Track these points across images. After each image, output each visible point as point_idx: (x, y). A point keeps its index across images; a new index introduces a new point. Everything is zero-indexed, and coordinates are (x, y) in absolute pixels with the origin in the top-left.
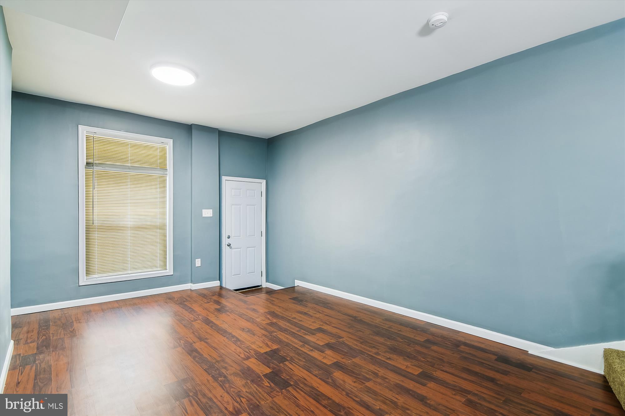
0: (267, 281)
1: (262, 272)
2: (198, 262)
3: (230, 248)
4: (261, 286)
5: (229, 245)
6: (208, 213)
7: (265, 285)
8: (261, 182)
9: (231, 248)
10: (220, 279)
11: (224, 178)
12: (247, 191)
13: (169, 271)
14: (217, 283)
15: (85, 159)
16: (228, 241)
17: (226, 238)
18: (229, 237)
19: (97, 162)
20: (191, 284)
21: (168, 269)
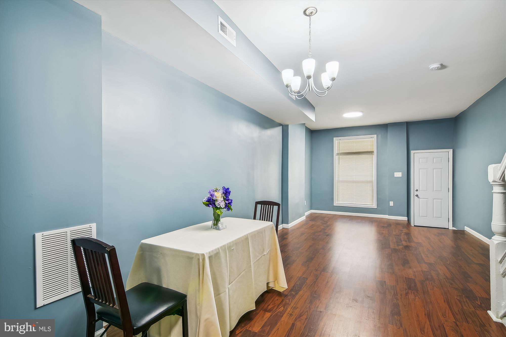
0: (453, 226)
1: (449, 218)
2: (391, 204)
4: (448, 228)
5: (417, 196)
6: (398, 175)
7: (452, 228)
8: (448, 151)
9: (419, 198)
10: (408, 215)
11: (412, 152)
12: (434, 159)
13: (374, 206)
14: (405, 218)
15: (336, 151)
16: (416, 193)
17: (415, 191)
18: (417, 191)
19: (341, 152)
20: (388, 215)
21: (374, 205)
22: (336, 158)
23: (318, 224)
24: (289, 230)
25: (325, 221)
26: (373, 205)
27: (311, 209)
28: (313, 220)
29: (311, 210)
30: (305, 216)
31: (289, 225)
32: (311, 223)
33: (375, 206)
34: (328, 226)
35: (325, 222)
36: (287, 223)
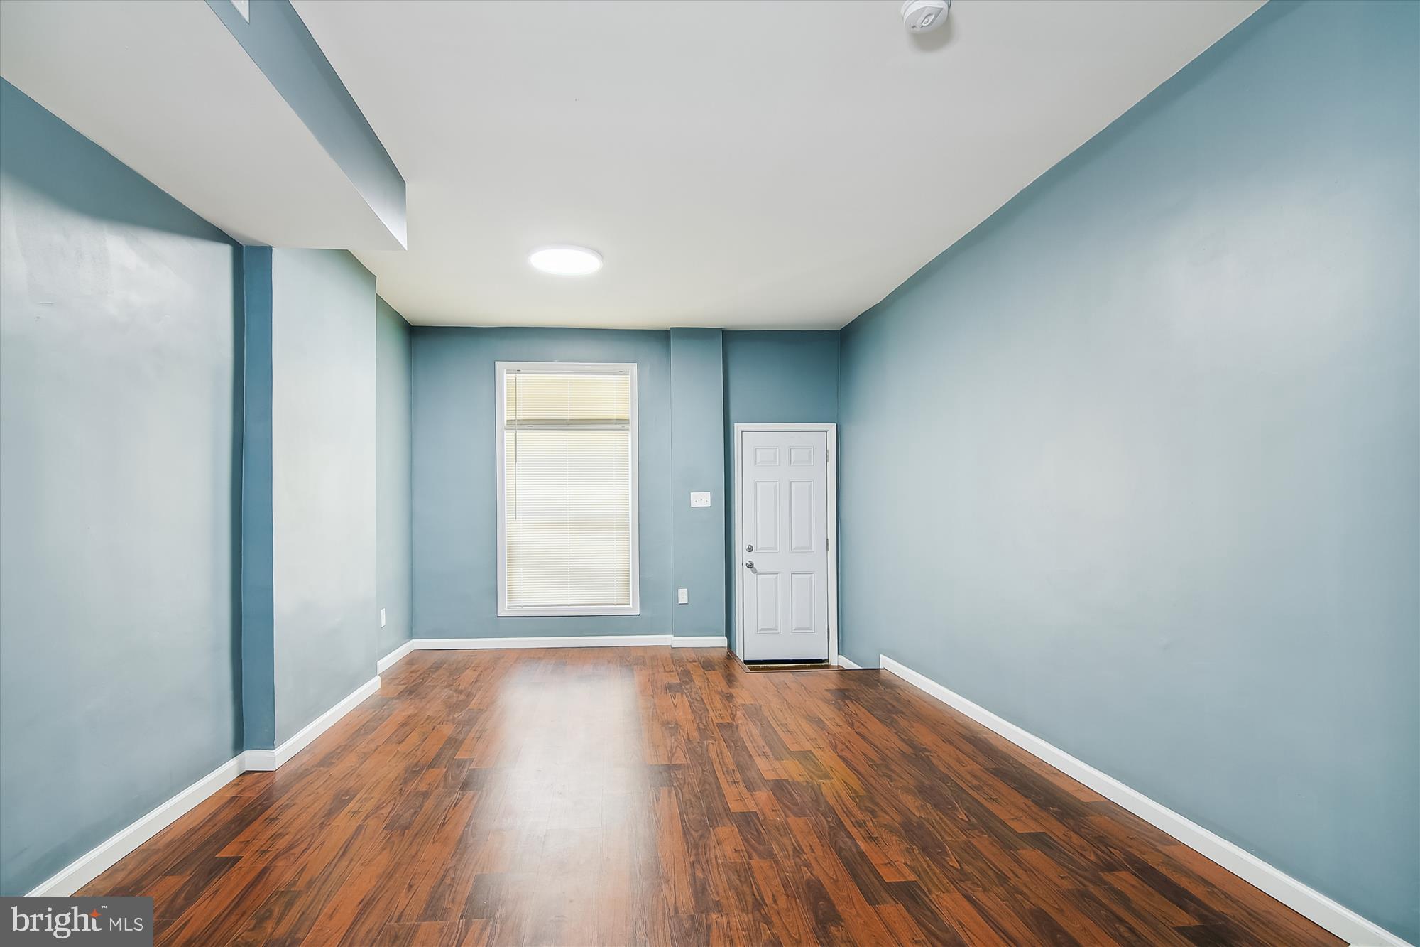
0: (840, 652)
1: (828, 629)
2: (683, 596)
3: (753, 572)
4: (828, 661)
5: (750, 566)
6: (701, 499)
7: (836, 660)
8: (824, 429)
9: (755, 572)
10: (729, 632)
11: (737, 428)
12: (792, 450)
13: (631, 606)
14: (721, 641)
15: (505, 414)
16: (748, 557)
17: (745, 551)
18: (750, 550)
19: (521, 417)
20: (672, 636)
21: (631, 603)
22: (506, 438)
23: (429, 713)
24: (278, 777)
25: (460, 692)
26: (629, 604)
27: (411, 635)
28: (411, 692)
29: (412, 639)
30: (378, 678)
31: (277, 751)
32: (402, 710)
33: (633, 608)
34: (470, 722)
35: (462, 697)
36: (269, 744)
